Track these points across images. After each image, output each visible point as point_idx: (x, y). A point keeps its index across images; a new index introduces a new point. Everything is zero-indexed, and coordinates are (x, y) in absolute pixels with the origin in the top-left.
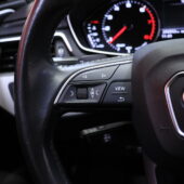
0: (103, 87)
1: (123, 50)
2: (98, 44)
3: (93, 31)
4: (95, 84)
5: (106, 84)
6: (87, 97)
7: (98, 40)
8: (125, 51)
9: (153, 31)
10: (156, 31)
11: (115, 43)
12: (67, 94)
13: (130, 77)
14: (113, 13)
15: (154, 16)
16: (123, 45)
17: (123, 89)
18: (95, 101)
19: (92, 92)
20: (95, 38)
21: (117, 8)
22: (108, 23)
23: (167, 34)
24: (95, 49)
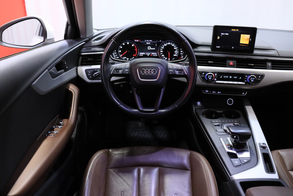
0: (122, 70)
1: (126, 59)
2: (117, 57)
3: (115, 52)
5: (124, 69)
6: (119, 72)
7: (117, 55)
8: (127, 60)
9: (136, 53)
10: (137, 53)
11: (123, 56)
12: (114, 71)
13: (129, 68)
14: (122, 46)
15: (137, 48)
17: (127, 70)
18: (121, 73)
19: (120, 71)
20: (116, 54)
21: (124, 44)
22: (120, 49)
23: (141, 55)
24: (116, 58)
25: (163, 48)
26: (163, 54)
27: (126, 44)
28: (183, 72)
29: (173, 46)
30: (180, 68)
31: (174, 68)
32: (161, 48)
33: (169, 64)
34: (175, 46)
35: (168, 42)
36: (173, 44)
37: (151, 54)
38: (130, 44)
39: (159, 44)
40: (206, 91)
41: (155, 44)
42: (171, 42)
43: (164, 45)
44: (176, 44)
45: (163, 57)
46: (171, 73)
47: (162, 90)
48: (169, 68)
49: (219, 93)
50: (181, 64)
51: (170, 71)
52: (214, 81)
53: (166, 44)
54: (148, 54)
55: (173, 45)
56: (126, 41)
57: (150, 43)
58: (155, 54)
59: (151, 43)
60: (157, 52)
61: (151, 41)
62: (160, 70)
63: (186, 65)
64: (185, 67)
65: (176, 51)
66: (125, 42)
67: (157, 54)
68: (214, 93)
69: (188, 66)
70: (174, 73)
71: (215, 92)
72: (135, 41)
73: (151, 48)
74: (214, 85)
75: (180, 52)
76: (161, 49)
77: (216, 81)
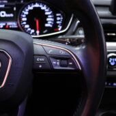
26: (26, 24)
28: (71, 63)
30: (63, 53)
31: (49, 52)
33: (35, 42)
35: (34, 4)
36: (43, 6)
37: (7, 24)
39: (21, 8)
41: (13, 7)
42: (39, 3)
44: (48, 6)
45: (27, 29)
46: (40, 66)
48: (35, 53)
50: (64, 43)
51: (38, 60)
54: (2, 25)
57: (4, 6)
58: (14, 24)
59: (6, 6)
64: (78, 48)
65: (50, 18)
67: (18, 25)
69: (84, 47)
70: (48, 66)
73: (7, 13)
76: (24, 16)
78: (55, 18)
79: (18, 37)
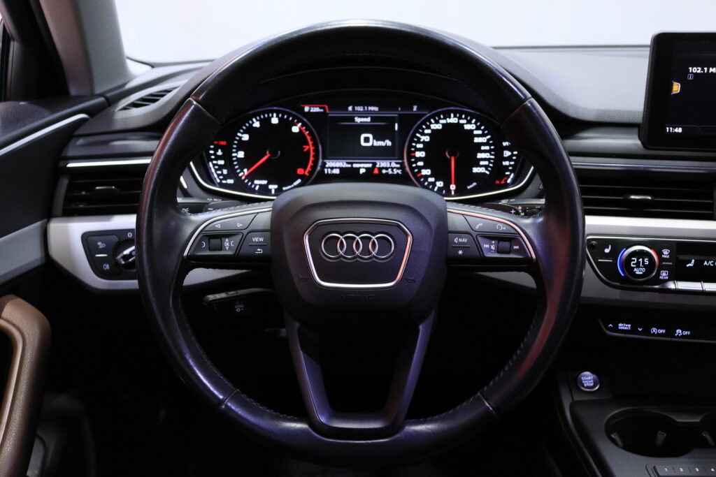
0: (238, 238)
1: (264, 190)
2: (226, 177)
3: (218, 158)
4: (229, 235)
5: (243, 235)
6: (221, 248)
7: (225, 172)
8: (268, 192)
9: (310, 164)
10: (315, 162)
11: (251, 177)
12: (197, 245)
13: (268, 227)
14: (250, 130)
15: (313, 139)
16: (264, 182)
17: (261, 239)
18: (230, 253)
19: (227, 243)
20: (221, 167)
21: (257, 124)
22: (242, 145)
23: (332, 168)
24: (221, 185)
25: (427, 139)
26: (425, 167)
27: (266, 122)
28: (516, 247)
29: (472, 131)
30: (503, 228)
31: (477, 227)
32: (419, 141)
33: (451, 208)
34: (480, 132)
35: (447, 116)
36: (469, 122)
37: (374, 164)
38: (285, 125)
39: (411, 125)
40: (621, 326)
41: (392, 121)
42: (459, 114)
43: (428, 127)
44: (482, 121)
45: (426, 177)
46: (460, 252)
47: (421, 327)
48: (451, 228)
49: (683, 336)
50: (506, 209)
51: (456, 240)
52: (657, 280)
53: (437, 122)
54: (363, 167)
55: (468, 127)
56: (268, 112)
57: (369, 120)
58: (394, 165)
59: (373, 119)
60: (403, 159)
61: (376, 109)
62: (410, 239)
63: (529, 212)
64: (529, 221)
65: (485, 151)
66: (263, 113)
67: (402, 167)
68: (658, 335)
69: (541, 220)
70: (475, 252)
71: (661, 331)
72: (307, 109)
73: (376, 138)
74: (657, 298)
75: (499, 158)
76: (420, 146)
77: (665, 281)
78: (498, 151)
79: (421, 200)
